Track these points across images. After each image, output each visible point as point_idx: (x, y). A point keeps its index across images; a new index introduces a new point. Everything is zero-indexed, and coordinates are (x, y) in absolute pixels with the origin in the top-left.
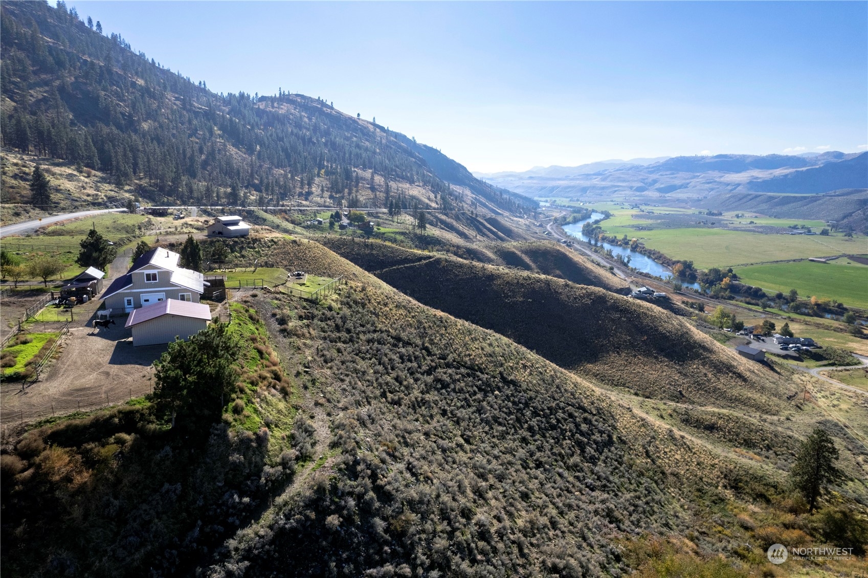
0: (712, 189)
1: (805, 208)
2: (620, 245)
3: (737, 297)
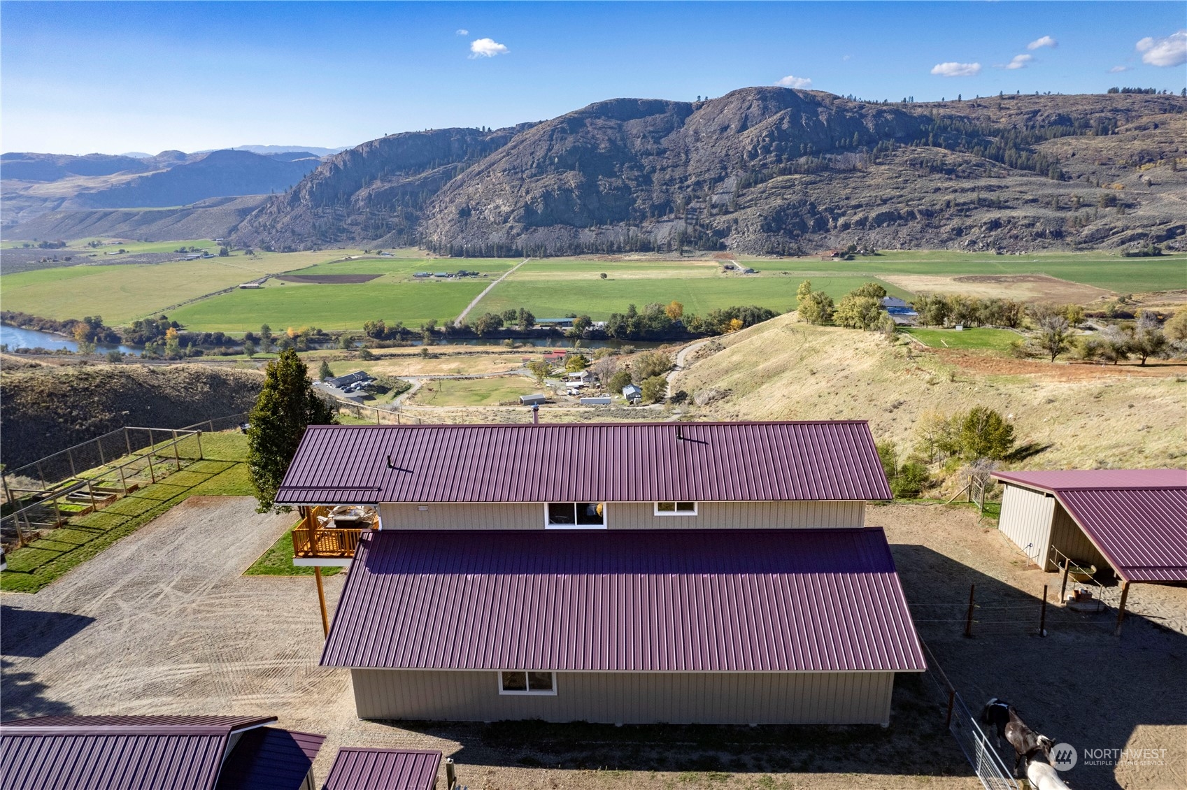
3: (206, 352)
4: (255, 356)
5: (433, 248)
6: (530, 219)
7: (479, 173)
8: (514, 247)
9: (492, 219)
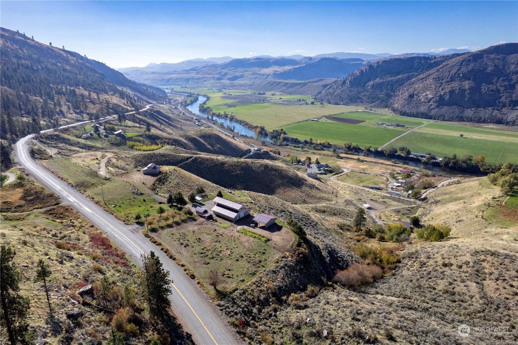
0: (256, 78)
1: (302, 89)
2: (223, 118)
3: (290, 144)
4: (304, 149)
5: (394, 110)
6: (441, 102)
7: (422, 79)
8: (429, 114)
9: (423, 100)
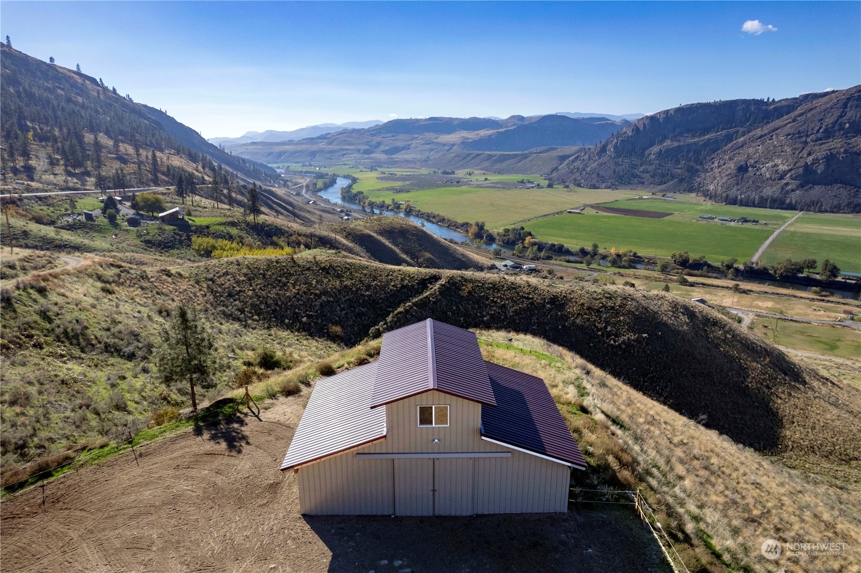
0: (432, 150)
1: (520, 164)
2: (392, 210)
3: (554, 257)
4: (591, 266)
5: (710, 196)
6: (808, 178)
7: (761, 136)
8: (788, 201)
9: (768, 176)
